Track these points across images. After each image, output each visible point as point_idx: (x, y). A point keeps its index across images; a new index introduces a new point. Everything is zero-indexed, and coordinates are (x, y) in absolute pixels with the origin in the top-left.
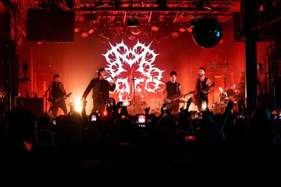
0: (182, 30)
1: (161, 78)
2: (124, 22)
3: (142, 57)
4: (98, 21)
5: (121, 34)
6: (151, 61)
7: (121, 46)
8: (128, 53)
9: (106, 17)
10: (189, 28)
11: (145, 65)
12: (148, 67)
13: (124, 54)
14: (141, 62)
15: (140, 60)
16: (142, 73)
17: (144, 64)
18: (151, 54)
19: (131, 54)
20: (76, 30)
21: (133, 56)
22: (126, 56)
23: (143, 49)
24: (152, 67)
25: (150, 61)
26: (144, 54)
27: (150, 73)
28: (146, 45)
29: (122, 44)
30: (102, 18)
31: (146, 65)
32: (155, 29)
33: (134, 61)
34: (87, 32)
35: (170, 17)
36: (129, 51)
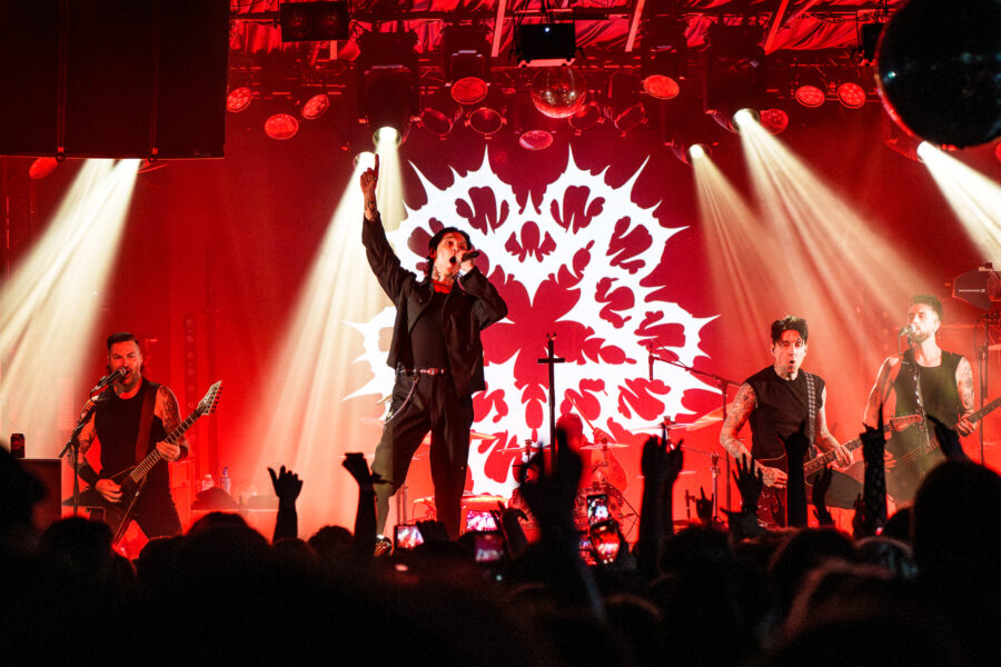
0: (810, 95)
1: (697, 360)
2: (495, 52)
3: (591, 244)
4: (352, 44)
5: (477, 120)
6: (641, 264)
7: (481, 185)
8: (514, 224)
9: (395, 22)
10: (846, 87)
11: (609, 286)
12: (624, 298)
13: (495, 226)
14: (587, 271)
15: (582, 258)
16: (591, 331)
17: (605, 283)
18: (641, 230)
19: (530, 230)
20: (236, 101)
21: (542, 239)
22: (507, 237)
23: (599, 203)
24: (649, 298)
25: (634, 268)
26: (600, 230)
27: (638, 332)
28: (615, 181)
29: (484, 176)
30: (376, 30)
31: (614, 286)
32: (661, 87)
33: (551, 264)
34: (296, 112)
35: (745, 22)
36: (521, 212)
